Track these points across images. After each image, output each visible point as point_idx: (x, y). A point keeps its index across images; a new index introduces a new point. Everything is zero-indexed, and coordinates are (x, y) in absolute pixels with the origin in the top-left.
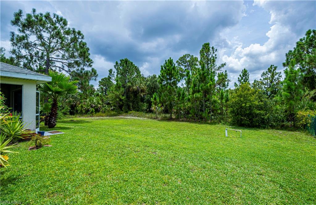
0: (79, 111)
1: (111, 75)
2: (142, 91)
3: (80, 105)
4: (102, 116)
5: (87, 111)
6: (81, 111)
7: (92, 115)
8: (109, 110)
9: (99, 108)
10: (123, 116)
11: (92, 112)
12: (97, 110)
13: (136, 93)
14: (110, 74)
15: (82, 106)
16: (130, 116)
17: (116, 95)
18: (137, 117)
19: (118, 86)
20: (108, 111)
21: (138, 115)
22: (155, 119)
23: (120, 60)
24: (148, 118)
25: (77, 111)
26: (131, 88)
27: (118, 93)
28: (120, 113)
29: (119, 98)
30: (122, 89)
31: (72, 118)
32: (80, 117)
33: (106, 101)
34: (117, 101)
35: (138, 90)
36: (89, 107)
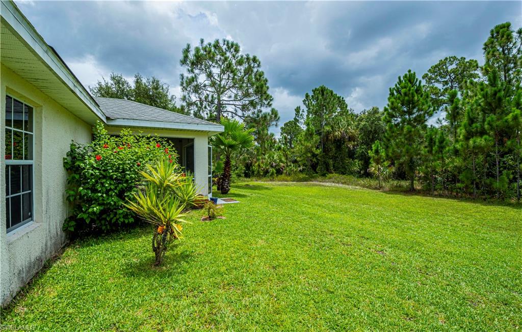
0: (256, 173)
1: (298, 117)
2: (352, 138)
3: (257, 164)
4: (287, 181)
5: (266, 172)
6: (259, 172)
7: (272, 179)
8: (296, 171)
9: (282, 169)
10: (318, 181)
11: (273, 174)
12: (279, 172)
13: (339, 142)
14: (296, 115)
15: (259, 165)
16: (330, 182)
17: (306, 147)
18: (342, 183)
19: (310, 132)
20: (295, 173)
21: (343, 181)
22: (376, 189)
23: (313, 91)
24: (364, 186)
25: (253, 172)
26: (332, 135)
27: (309, 145)
28: (313, 177)
29: (311, 152)
30: (316, 138)
31: (248, 182)
32: (257, 181)
33: (292, 157)
34: (308, 157)
35: (343, 137)
36: (269, 167)
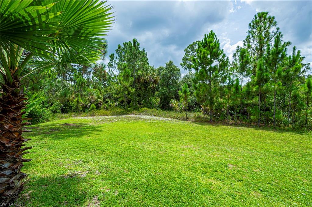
0: (74, 108)
1: (112, 62)
2: (155, 82)
3: (75, 100)
4: (107, 115)
5: (85, 108)
6: (77, 108)
7: (92, 113)
8: (113, 106)
9: (100, 104)
10: (134, 114)
11: (93, 109)
12: (98, 107)
13: (146, 84)
14: (111, 60)
15: (78, 101)
16: (144, 115)
17: (124, 86)
18: (155, 116)
19: (127, 74)
20: (112, 107)
21: (155, 114)
25: (71, 107)
26: (142, 78)
27: (127, 84)
28: (128, 111)
29: (127, 90)
30: (132, 79)
31: (66, 118)
32: (76, 116)
33: (105, 94)
34: (125, 94)
35: (150, 81)
36: (88, 102)
